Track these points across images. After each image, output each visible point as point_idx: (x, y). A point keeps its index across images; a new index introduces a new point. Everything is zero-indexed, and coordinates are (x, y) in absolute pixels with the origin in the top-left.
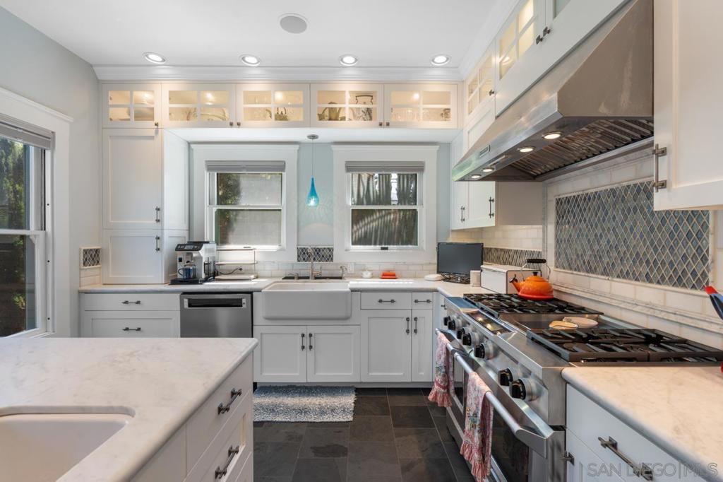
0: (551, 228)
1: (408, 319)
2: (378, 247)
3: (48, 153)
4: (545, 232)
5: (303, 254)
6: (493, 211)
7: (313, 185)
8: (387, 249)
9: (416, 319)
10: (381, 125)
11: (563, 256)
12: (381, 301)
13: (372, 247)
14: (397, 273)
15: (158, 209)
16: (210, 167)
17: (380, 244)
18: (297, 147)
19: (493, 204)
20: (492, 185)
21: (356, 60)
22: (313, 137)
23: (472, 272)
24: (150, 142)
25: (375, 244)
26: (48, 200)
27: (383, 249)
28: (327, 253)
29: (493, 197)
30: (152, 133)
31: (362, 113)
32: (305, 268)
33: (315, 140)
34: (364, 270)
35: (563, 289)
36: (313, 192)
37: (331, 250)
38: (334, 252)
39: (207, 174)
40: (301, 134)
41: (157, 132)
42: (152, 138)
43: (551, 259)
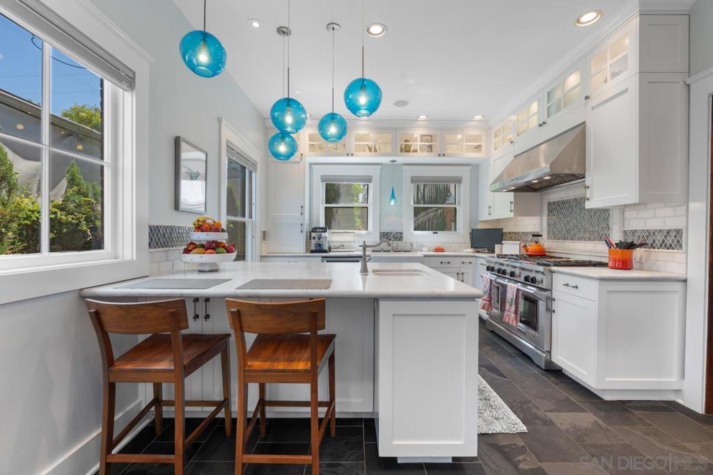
0: (545, 219)
1: (458, 274)
2: (432, 232)
3: (253, 174)
4: (541, 220)
5: (385, 236)
6: (513, 208)
7: (393, 192)
8: (436, 233)
9: (463, 274)
10: (439, 155)
11: (551, 233)
12: (442, 263)
13: (427, 232)
14: (445, 249)
15: (302, 207)
16: (323, 179)
17: (432, 230)
18: (380, 167)
19: (513, 205)
20: (512, 194)
21: (427, 117)
22: (393, 161)
23: (496, 245)
24: (297, 165)
25: (429, 230)
26: (253, 202)
27: (434, 233)
28: (399, 235)
29: (513, 200)
30: (298, 159)
31: (426, 147)
32: (384, 245)
33: (395, 163)
34: (423, 246)
35: (551, 251)
36: (393, 196)
37: (401, 233)
38: (404, 235)
39: (321, 184)
40: (386, 160)
41: (301, 159)
42: (298, 163)
43: (545, 235)
